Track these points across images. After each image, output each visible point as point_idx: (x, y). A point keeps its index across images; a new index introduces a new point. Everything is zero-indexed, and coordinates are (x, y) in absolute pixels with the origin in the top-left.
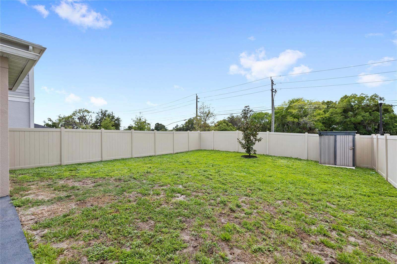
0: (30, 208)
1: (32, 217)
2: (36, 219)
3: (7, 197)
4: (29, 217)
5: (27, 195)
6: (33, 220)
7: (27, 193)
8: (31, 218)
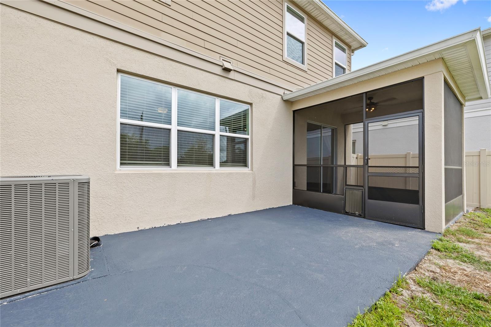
0: (449, 259)
1: (437, 269)
2: (437, 275)
3: (439, 234)
4: (433, 268)
5: (466, 243)
6: (432, 273)
7: (471, 240)
8: (434, 270)
